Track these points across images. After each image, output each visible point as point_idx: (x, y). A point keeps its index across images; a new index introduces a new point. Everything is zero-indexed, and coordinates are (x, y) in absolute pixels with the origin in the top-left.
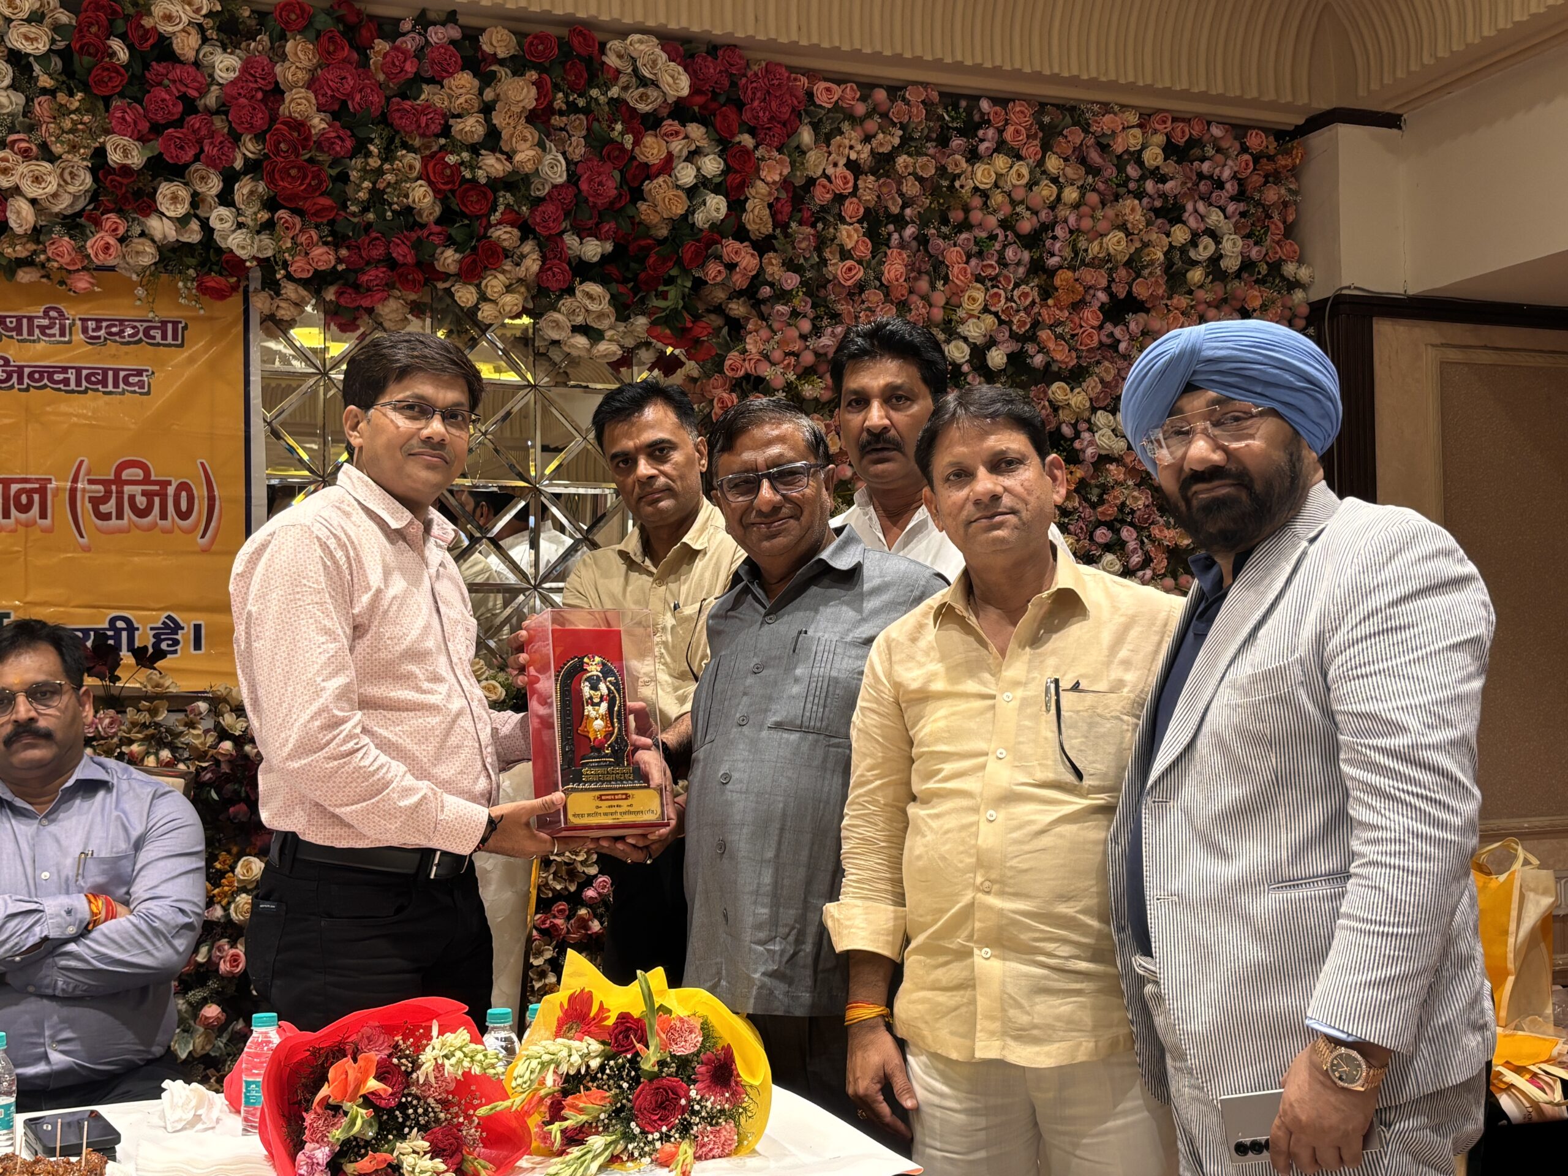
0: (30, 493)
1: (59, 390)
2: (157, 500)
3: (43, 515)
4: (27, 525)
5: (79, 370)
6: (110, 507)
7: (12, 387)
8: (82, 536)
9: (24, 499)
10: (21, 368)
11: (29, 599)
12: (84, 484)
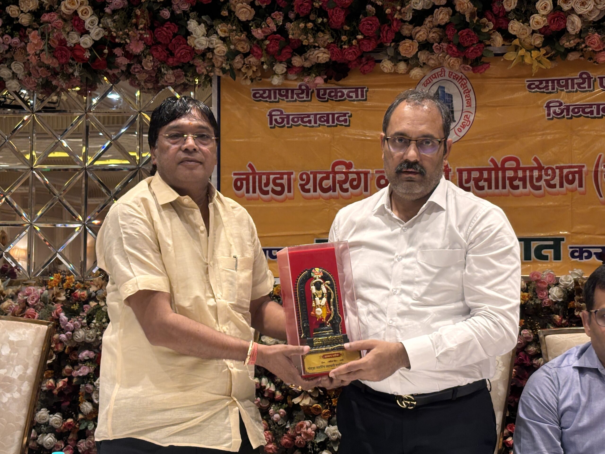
0: (573, 173)
1: (588, 117)
3: (581, 185)
4: (572, 191)
5: (598, 106)
7: (564, 117)
8: (601, 196)
9: (570, 177)
10: (568, 107)
11: (573, 231)
12: (601, 168)
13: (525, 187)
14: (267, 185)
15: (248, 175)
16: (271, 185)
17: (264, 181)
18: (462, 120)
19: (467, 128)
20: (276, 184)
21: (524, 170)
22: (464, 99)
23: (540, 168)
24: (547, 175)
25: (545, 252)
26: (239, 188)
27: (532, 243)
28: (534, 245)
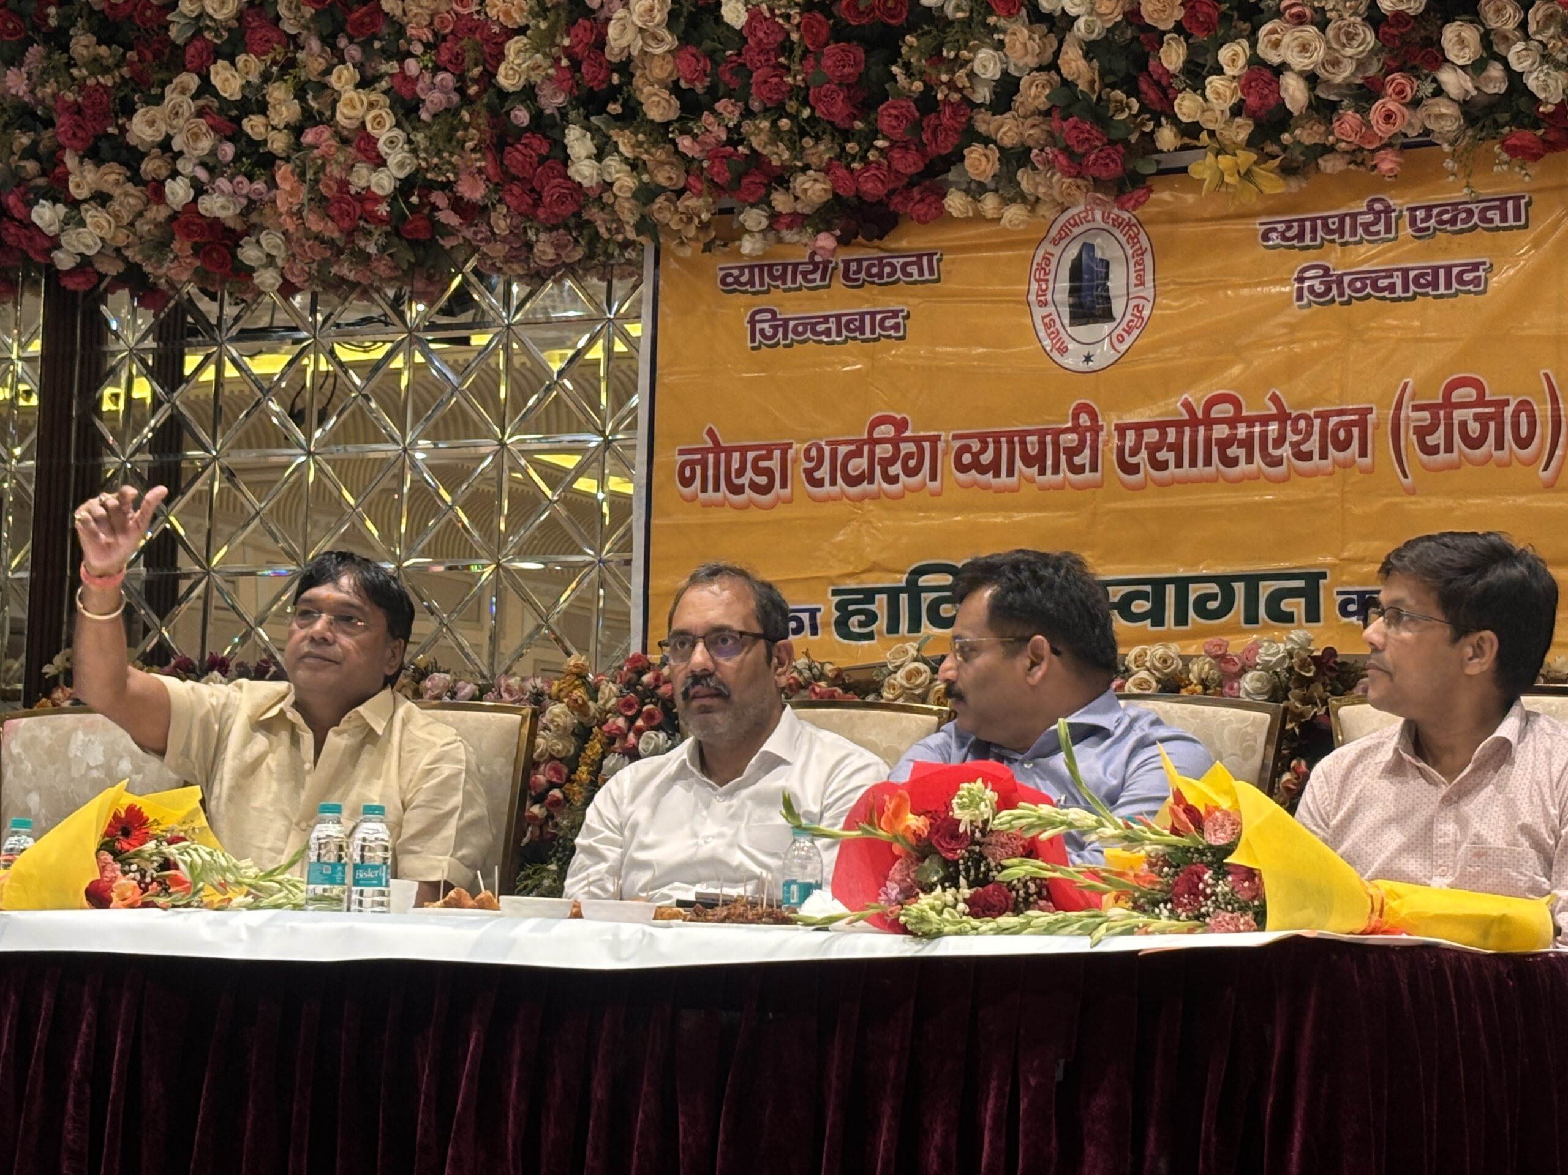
1: (1384, 299)
2: (1492, 426)
3: (1363, 453)
4: (1346, 465)
5: (1405, 272)
6: (1437, 438)
8: (1406, 476)
9: (1342, 434)
11: (1346, 554)
12: (1406, 412)
13: (1250, 460)
14: (741, 472)
15: (705, 451)
16: (749, 473)
17: (735, 465)
18: (1128, 317)
19: (1136, 332)
20: (758, 471)
21: (1250, 422)
22: (1132, 269)
23: (1282, 417)
24: (1296, 431)
25: (1286, 605)
26: (686, 482)
27: (1262, 584)
28: (1266, 589)
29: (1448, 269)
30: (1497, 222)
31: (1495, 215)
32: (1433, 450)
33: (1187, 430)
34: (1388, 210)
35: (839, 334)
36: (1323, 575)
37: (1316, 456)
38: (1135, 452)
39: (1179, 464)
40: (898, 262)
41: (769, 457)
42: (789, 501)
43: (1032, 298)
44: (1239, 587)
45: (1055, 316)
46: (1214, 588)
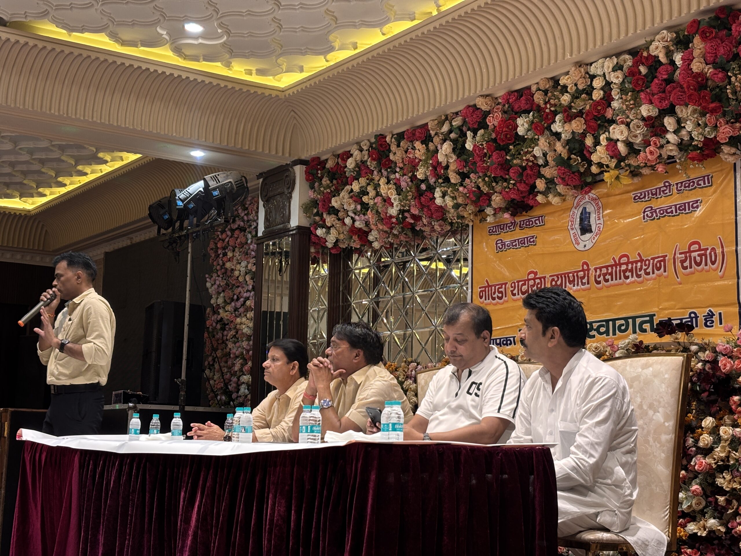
2: (704, 257)
3: (665, 271)
4: (659, 276)
5: (676, 206)
6: (687, 264)
7: (654, 218)
8: (678, 278)
9: (659, 265)
11: (660, 307)
12: (678, 255)
13: (632, 276)
14: (494, 293)
15: (485, 287)
16: (497, 293)
17: (493, 291)
18: (597, 231)
19: (598, 236)
20: (499, 292)
21: (632, 263)
22: (597, 214)
23: (641, 261)
24: (645, 265)
25: (645, 326)
26: (481, 297)
27: (637, 319)
28: (638, 321)
29: (689, 203)
30: (703, 185)
31: (701, 183)
32: (685, 268)
33: (614, 267)
34: (670, 185)
35: (519, 245)
36: (654, 315)
37: (651, 273)
38: (599, 277)
39: (612, 280)
40: (533, 220)
41: (501, 288)
42: (507, 301)
43: (569, 227)
44: (630, 321)
45: (576, 233)
46: (623, 322)
